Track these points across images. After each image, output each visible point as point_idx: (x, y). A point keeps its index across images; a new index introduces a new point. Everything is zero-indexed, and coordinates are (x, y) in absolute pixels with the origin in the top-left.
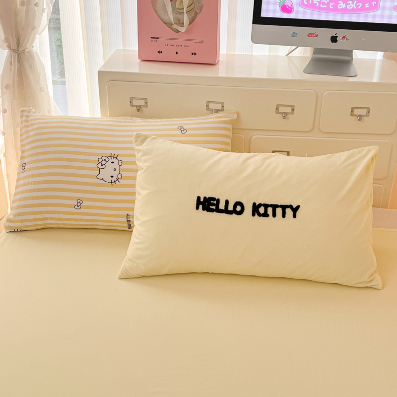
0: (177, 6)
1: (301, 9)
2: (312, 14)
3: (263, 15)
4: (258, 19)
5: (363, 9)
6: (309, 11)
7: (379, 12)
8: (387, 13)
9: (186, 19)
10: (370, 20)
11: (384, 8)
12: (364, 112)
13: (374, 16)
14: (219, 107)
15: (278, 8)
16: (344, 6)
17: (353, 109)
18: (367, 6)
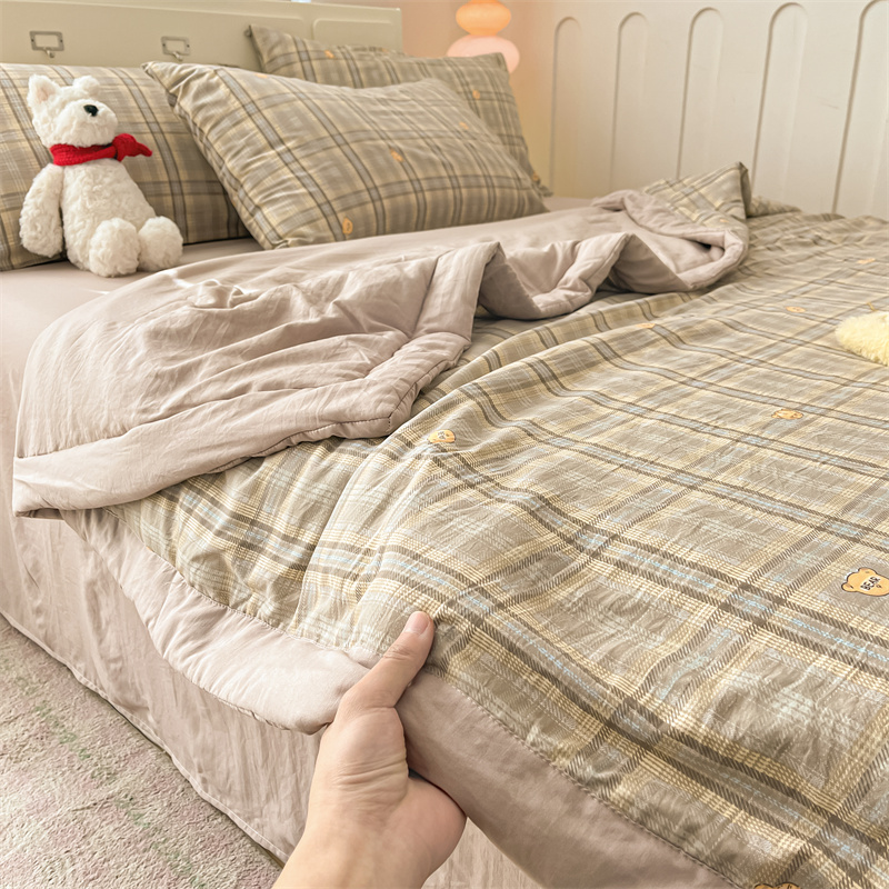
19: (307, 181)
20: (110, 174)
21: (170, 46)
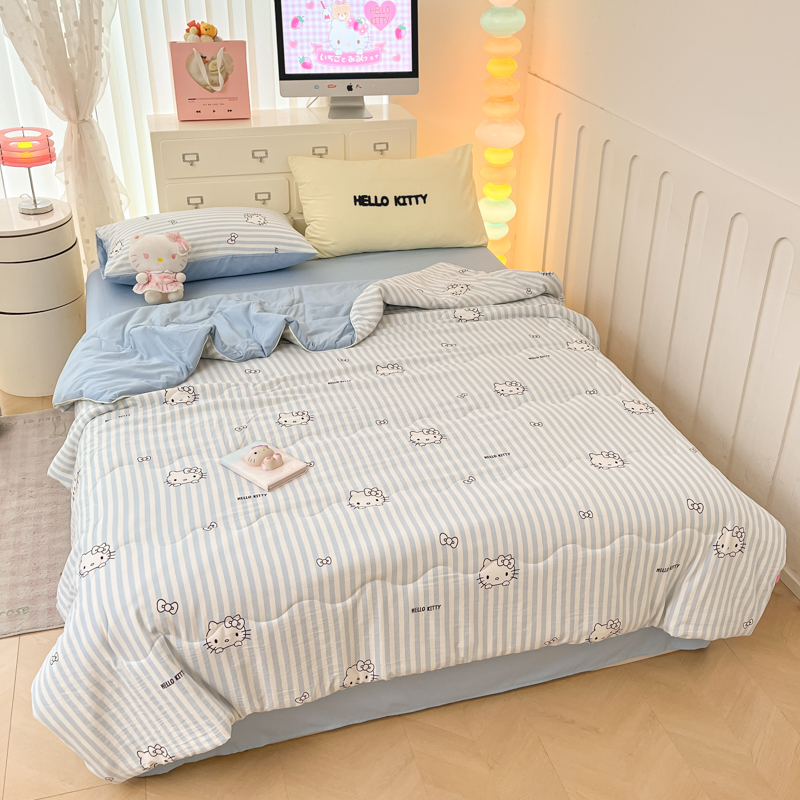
0: (210, 69)
1: (319, 65)
2: (329, 68)
3: (287, 72)
4: (283, 76)
5: (369, 61)
6: (325, 66)
7: (382, 63)
8: (388, 63)
9: (221, 79)
10: (376, 70)
11: (385, 60)
12: (384, 147)
13: (379, 67)
14: (263, 154)
15: (299, 65)
16: (353, 60)
17: (375, 145)
18: (372, 58)
21: (256, 154)
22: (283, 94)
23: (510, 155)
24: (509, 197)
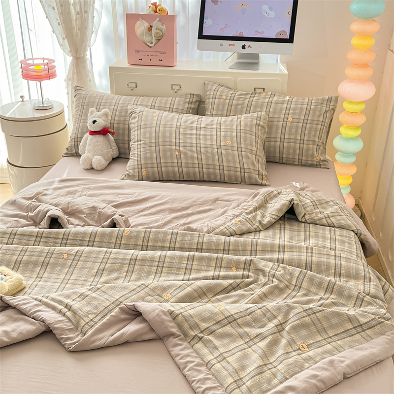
3: (204, 33)
4: (201, 36)
14: (178, 87)
17: (255, 89)
19: (139, 156)
20: (95, 140)
21: (174, 87)
22: (199, 48)
23: (362, 107)
24: (359, 136)
